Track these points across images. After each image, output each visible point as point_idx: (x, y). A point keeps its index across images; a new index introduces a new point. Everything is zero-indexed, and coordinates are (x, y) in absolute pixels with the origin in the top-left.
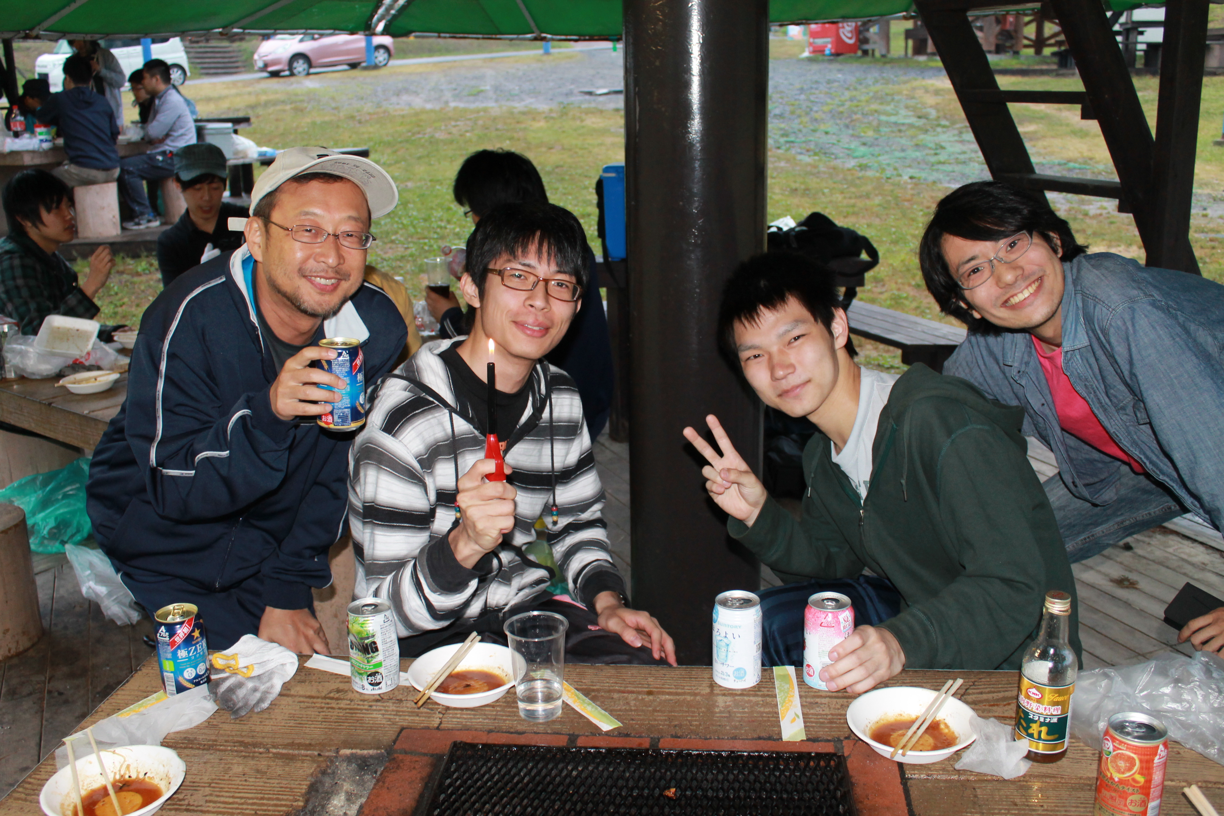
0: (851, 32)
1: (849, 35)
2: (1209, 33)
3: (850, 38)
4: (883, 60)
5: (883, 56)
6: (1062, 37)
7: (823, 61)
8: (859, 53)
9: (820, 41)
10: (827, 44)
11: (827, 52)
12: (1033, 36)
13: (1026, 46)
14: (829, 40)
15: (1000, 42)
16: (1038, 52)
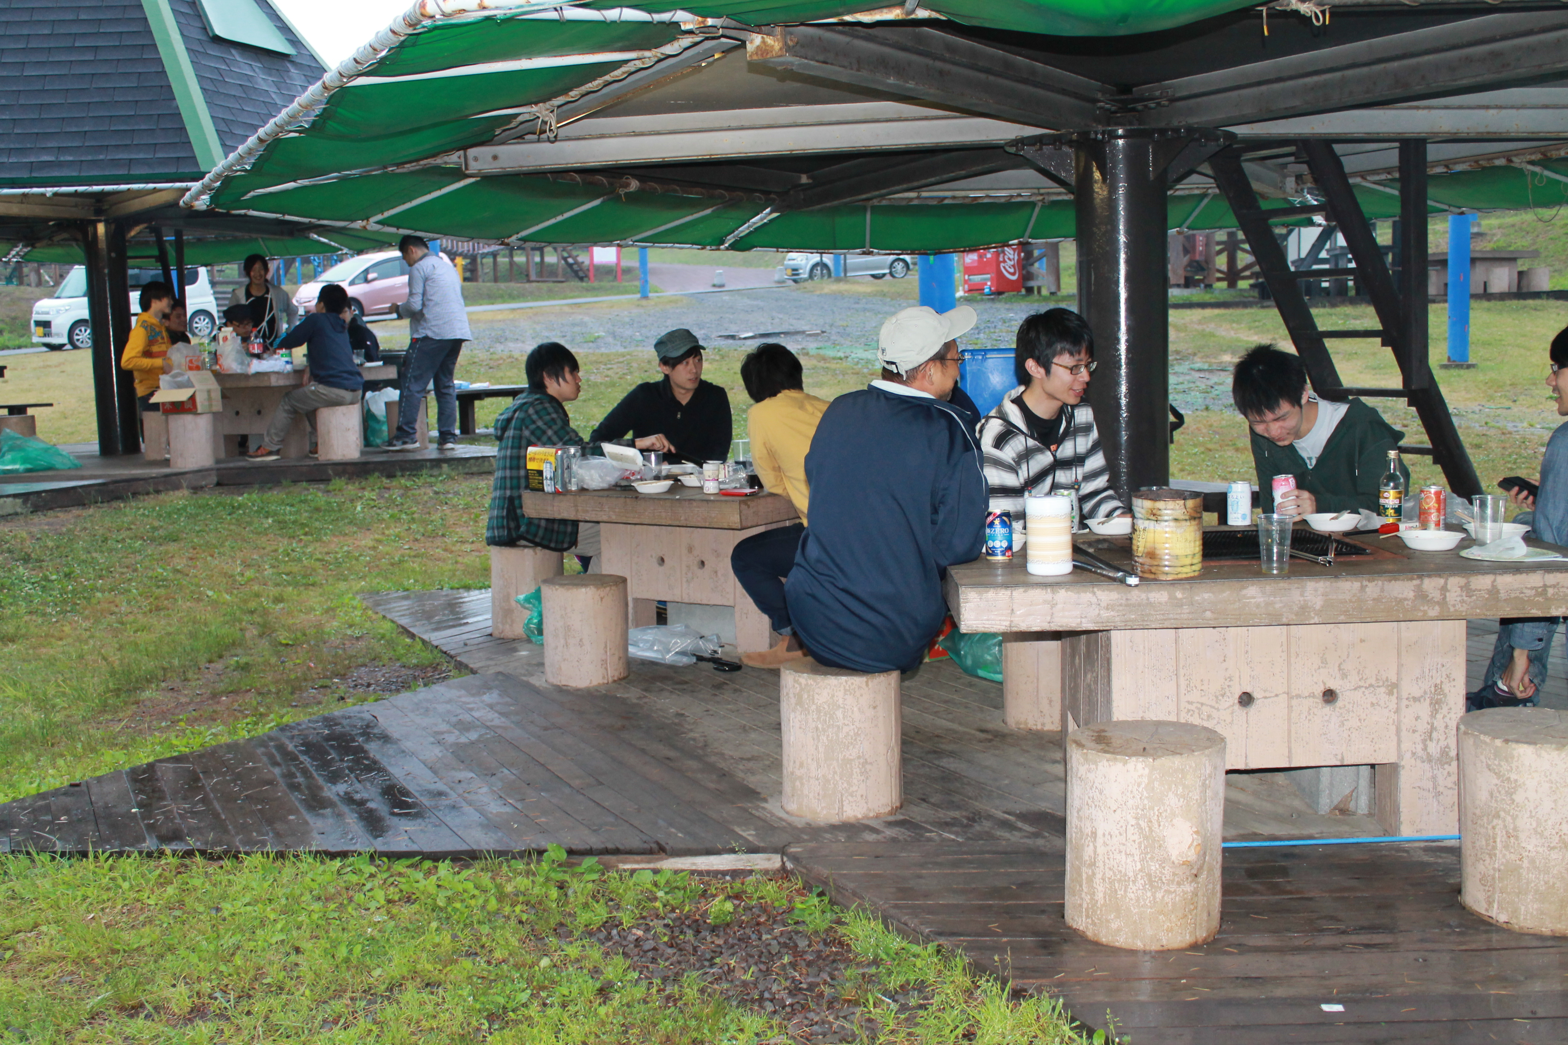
0: (1013, 266)
1: (1012, 270)
2: (1430, 258)
3: (1013, 274)
4: (1053, 298)
5: (1052, 294)
6: (1257, 268)
7: (982, 300)
8: (1023, 291)
9: (977, 278)
10: (986, 281)
11: (987, 290)
12: (1224, 268)
13: (1219, 279)
14: (988, 276)
15: (1189, 274)
16: (1232, 284)
